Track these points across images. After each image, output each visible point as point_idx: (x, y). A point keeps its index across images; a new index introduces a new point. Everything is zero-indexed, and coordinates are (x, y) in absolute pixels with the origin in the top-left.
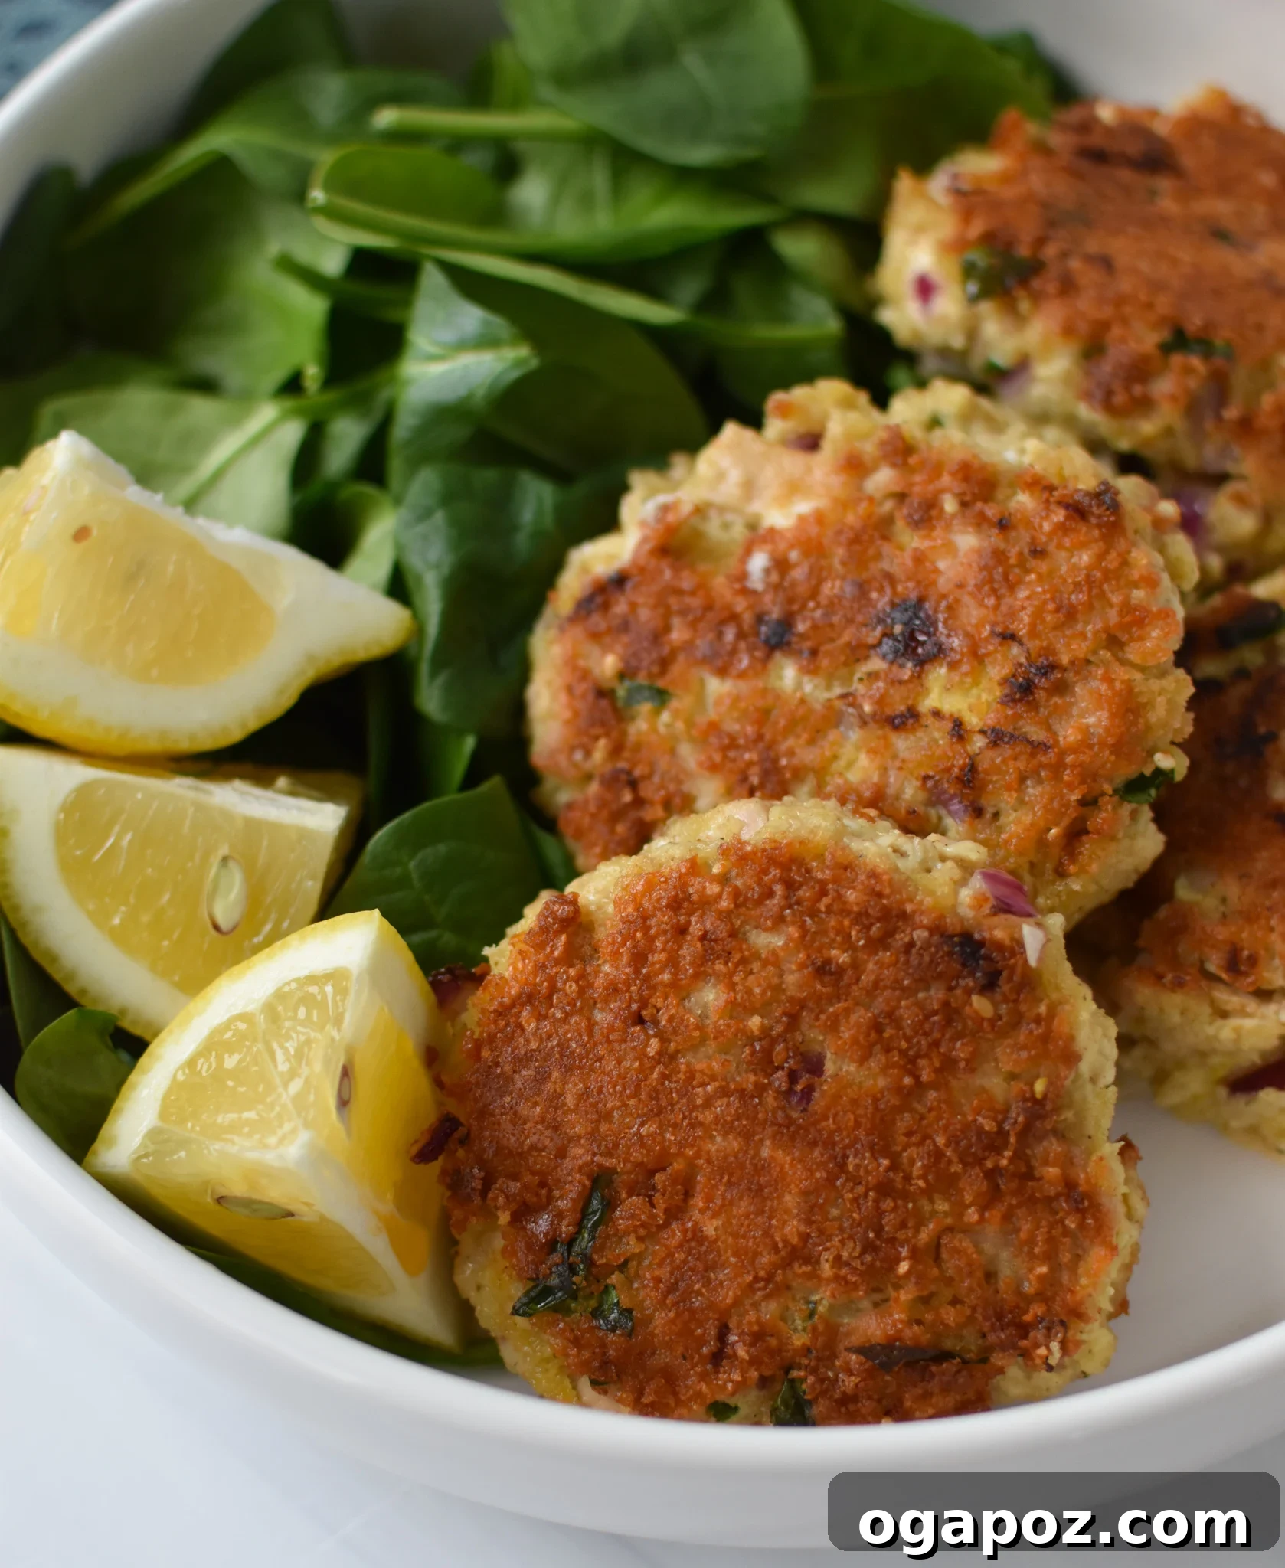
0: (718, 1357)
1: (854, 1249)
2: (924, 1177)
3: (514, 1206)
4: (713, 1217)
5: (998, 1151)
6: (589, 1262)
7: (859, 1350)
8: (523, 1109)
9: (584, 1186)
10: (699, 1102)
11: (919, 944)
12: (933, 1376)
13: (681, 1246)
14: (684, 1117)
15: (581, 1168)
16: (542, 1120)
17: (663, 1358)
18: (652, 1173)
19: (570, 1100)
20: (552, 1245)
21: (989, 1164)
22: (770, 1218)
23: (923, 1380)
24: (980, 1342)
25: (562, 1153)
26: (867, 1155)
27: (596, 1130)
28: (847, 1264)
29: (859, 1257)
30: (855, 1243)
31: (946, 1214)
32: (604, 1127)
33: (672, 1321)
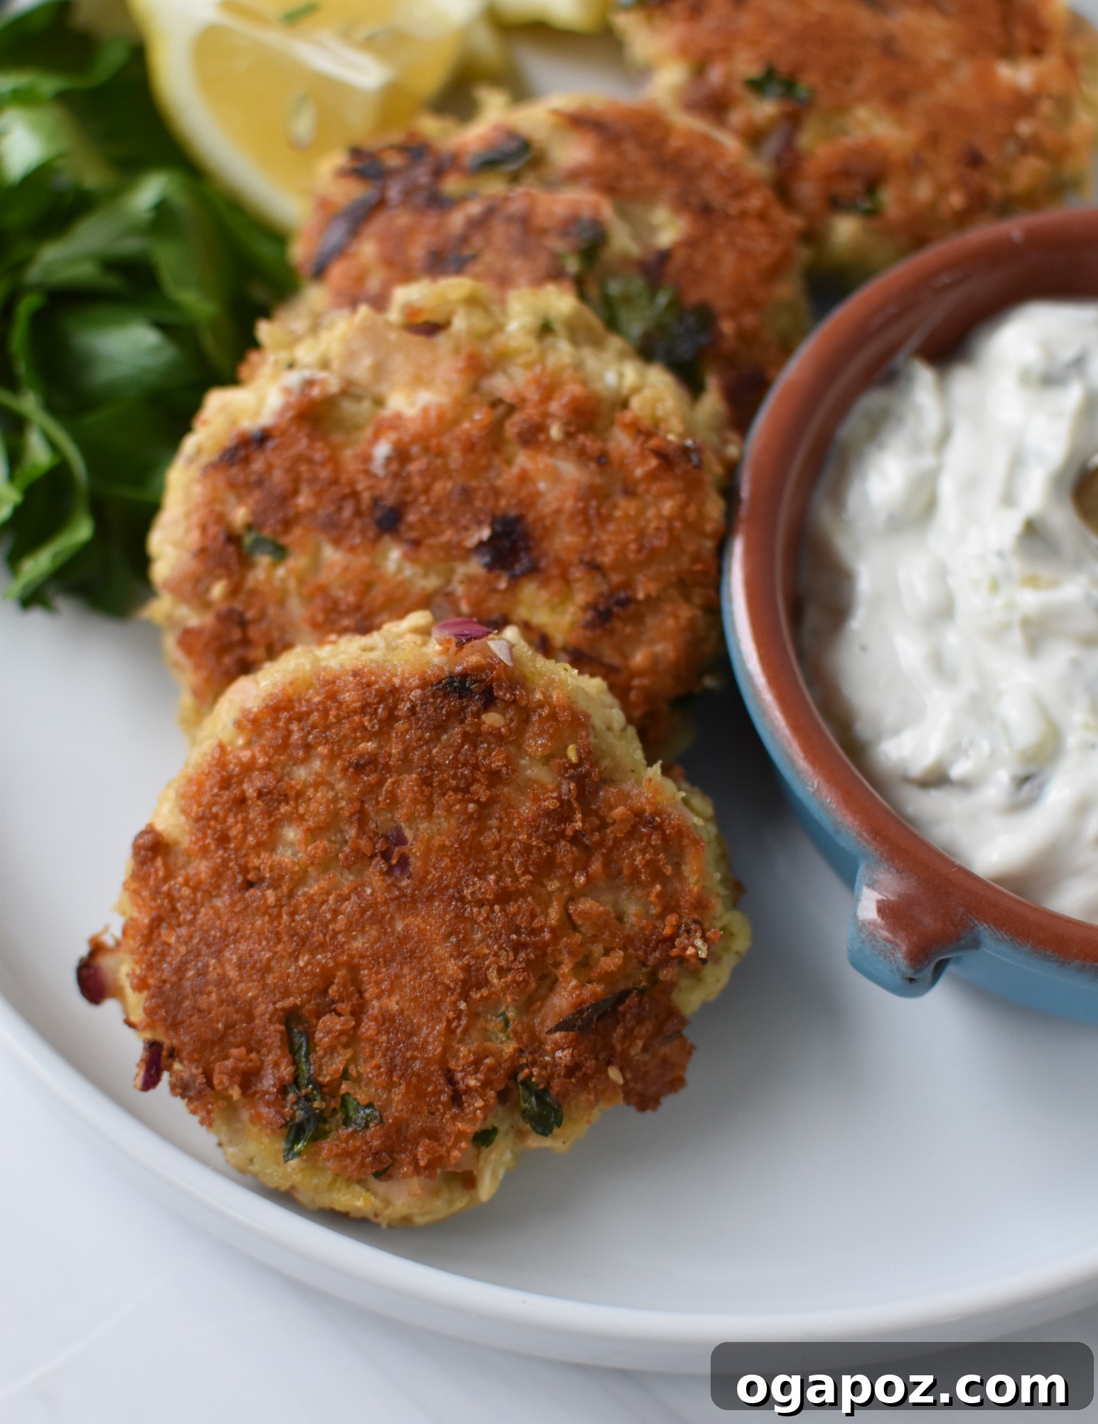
0: (457, 1099)
1: (508, 956)
2: (526, 872)
3: (237, 1078)
4: (389, 996)
5: (570, 819)
6: (319, 1086)
7: (559, 1028)
8: (203, 1002)
9: (281, 1032)
10: (329, 916)
11: (418, 702)
12: (624, 1014)
13: (379, 1032)
14: (325, 935)
15: (270, 1021)
16: (222, 1002)
17: (417, 1124)
18: (324, 992)
19: (233, 974)
20: (283, 1090)
21: (569, 832)
22: (433, 970)
23: (618, 1022)
24: (644, 970)
25: (250, 1017)
26: (476, 879)
27: (264, 986)
28: (509, 970)
29: (515, 959)
30: (506, 950)
31: (560, 890)
32: (270, 979)
33: (408, 1091)
